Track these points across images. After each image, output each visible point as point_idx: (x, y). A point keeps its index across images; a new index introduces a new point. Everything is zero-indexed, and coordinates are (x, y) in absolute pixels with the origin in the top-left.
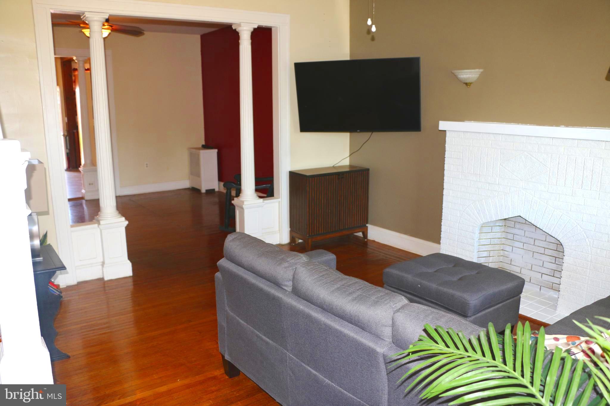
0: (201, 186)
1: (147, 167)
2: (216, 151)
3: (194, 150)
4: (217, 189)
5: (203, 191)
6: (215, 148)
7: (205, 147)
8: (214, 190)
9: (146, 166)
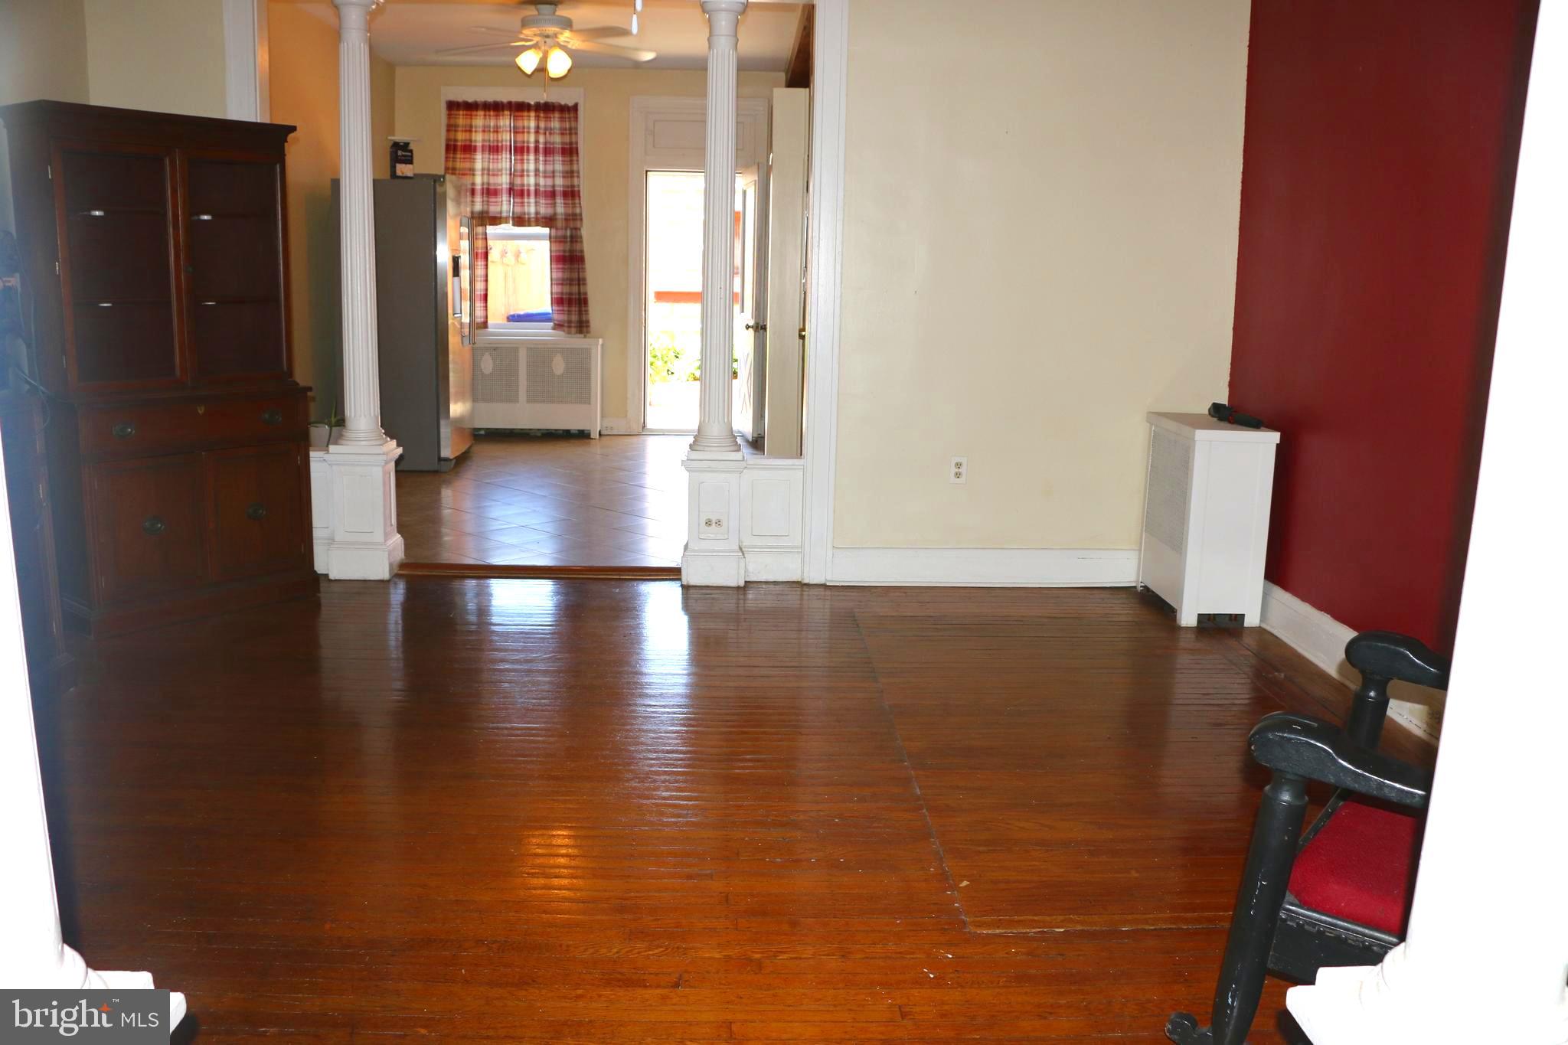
0: (1179, 593)
1: (958, 475)
2: (1275, 437)
3: (1172, 425)
4: (1252, 620)
5: (1188, 618)
6: (1271, 426)
7: (1227, 415)
8: (1240, 618)
9: (954, 470)
